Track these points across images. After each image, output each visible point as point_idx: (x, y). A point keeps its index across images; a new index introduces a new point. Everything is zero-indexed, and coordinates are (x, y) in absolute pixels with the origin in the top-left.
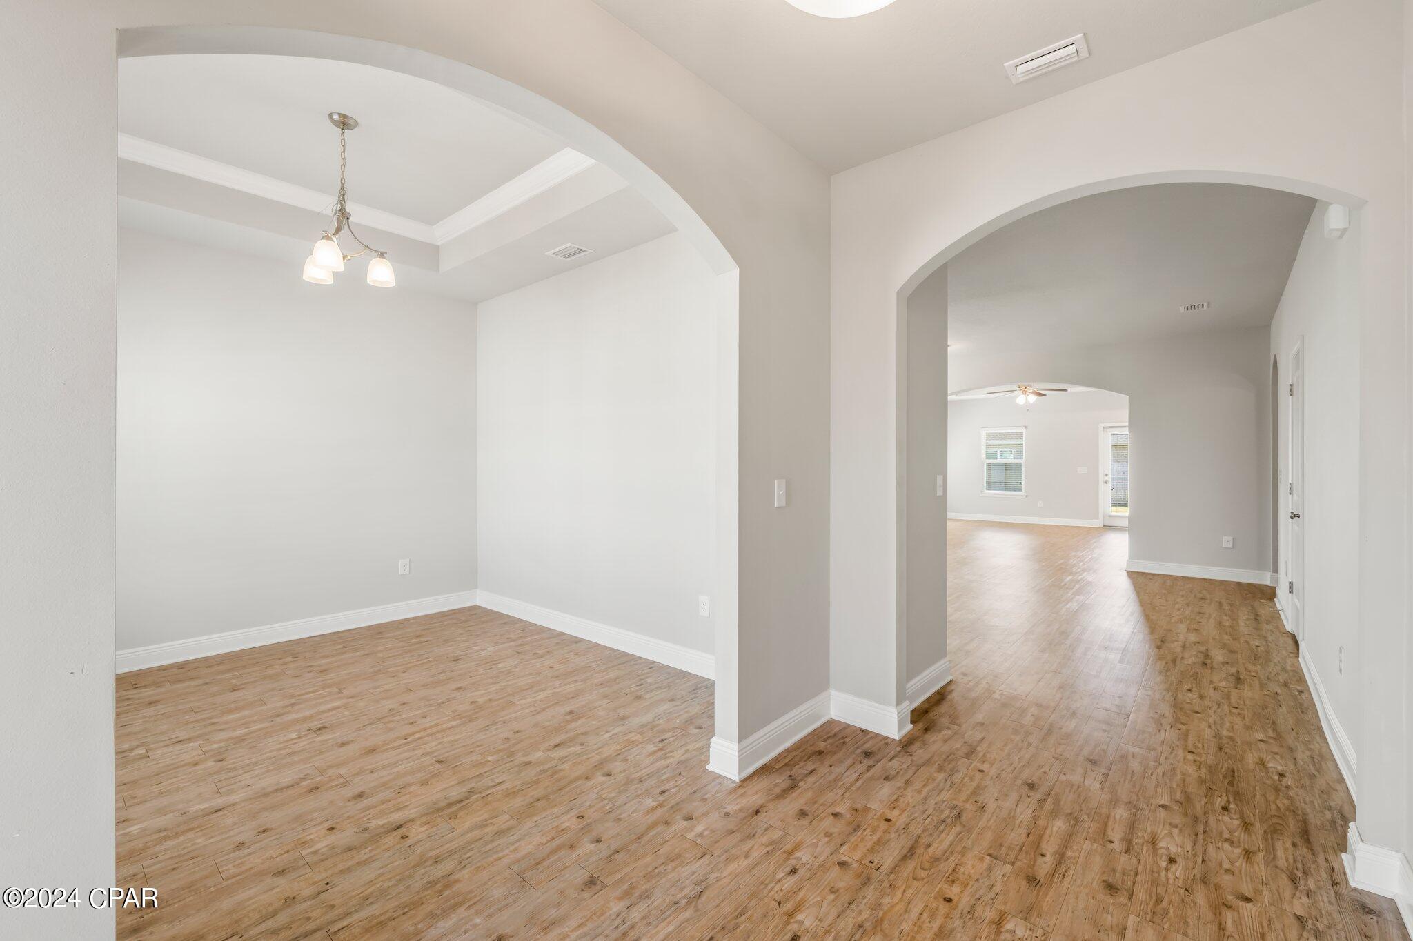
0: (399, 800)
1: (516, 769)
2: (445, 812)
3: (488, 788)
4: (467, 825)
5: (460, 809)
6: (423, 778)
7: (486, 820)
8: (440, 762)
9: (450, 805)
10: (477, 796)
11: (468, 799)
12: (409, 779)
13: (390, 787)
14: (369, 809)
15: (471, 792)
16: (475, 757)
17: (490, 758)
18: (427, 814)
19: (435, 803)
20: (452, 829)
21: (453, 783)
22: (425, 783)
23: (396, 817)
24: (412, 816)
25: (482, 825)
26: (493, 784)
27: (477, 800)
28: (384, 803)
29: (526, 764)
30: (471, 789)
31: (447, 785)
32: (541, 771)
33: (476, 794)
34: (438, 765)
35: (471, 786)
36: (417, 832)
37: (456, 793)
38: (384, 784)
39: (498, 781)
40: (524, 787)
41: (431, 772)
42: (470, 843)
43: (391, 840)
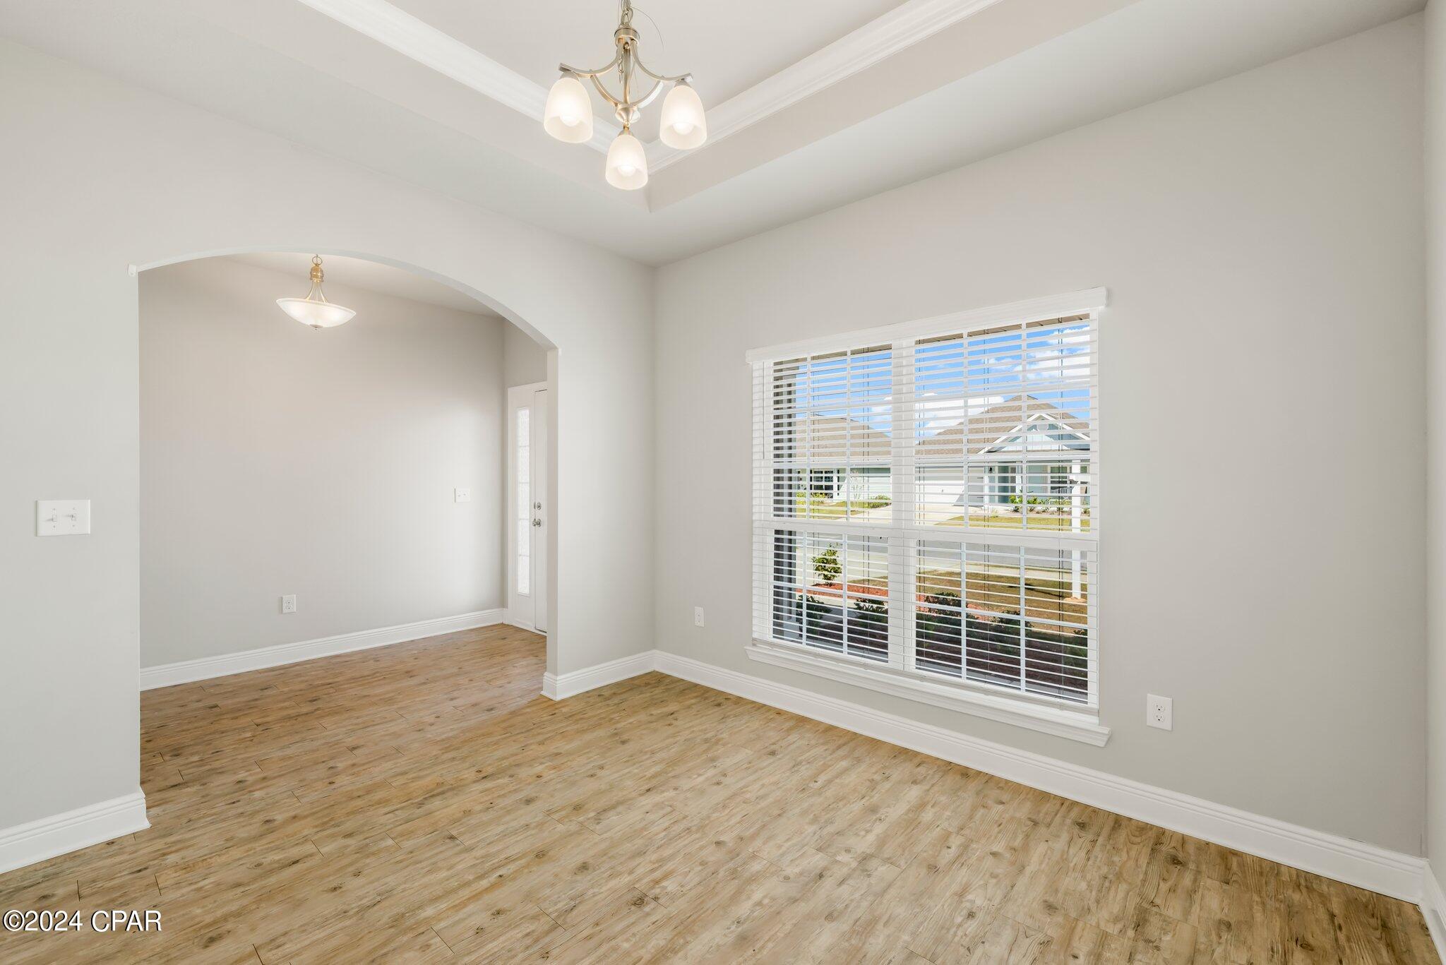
0: (490, 797)
1: (366, 828)
2: (447, 787)
3: (402, 808)
4: (429, 779)
5: (433, 790)
6: (469, 818)
7: (413, 781)
8: (452, 838)
9: (443, 793)
10: (416, 801)
11: (425, 799)
12: (485, 817)
13: (501, 809)
14: (515, 790)
15: (420, 805)
16: (408, 844)
17: (390, 842)
18: (463, 786)
19: (456, 794)
20: (442, 776)
21: (438, 813)
22: (467, 813)
23: (488, 784)
24: (474, 785)
25: (414, 780)
26: (396, 812)
27: (417, 797)
28: (503, 795)
29: (351, 834)
30: (420, 807)
31: (445, 810)
32: (339, 826)
33: (415, 803)
34: (454, 833)
35: (418, 811)
36: (470, 774)
37: (437, 803)
38: (509, 812)
39: (391, 815)
40: (366, 809)
41: (461, 824)
42: (429, 768)
43: (490, 770)
